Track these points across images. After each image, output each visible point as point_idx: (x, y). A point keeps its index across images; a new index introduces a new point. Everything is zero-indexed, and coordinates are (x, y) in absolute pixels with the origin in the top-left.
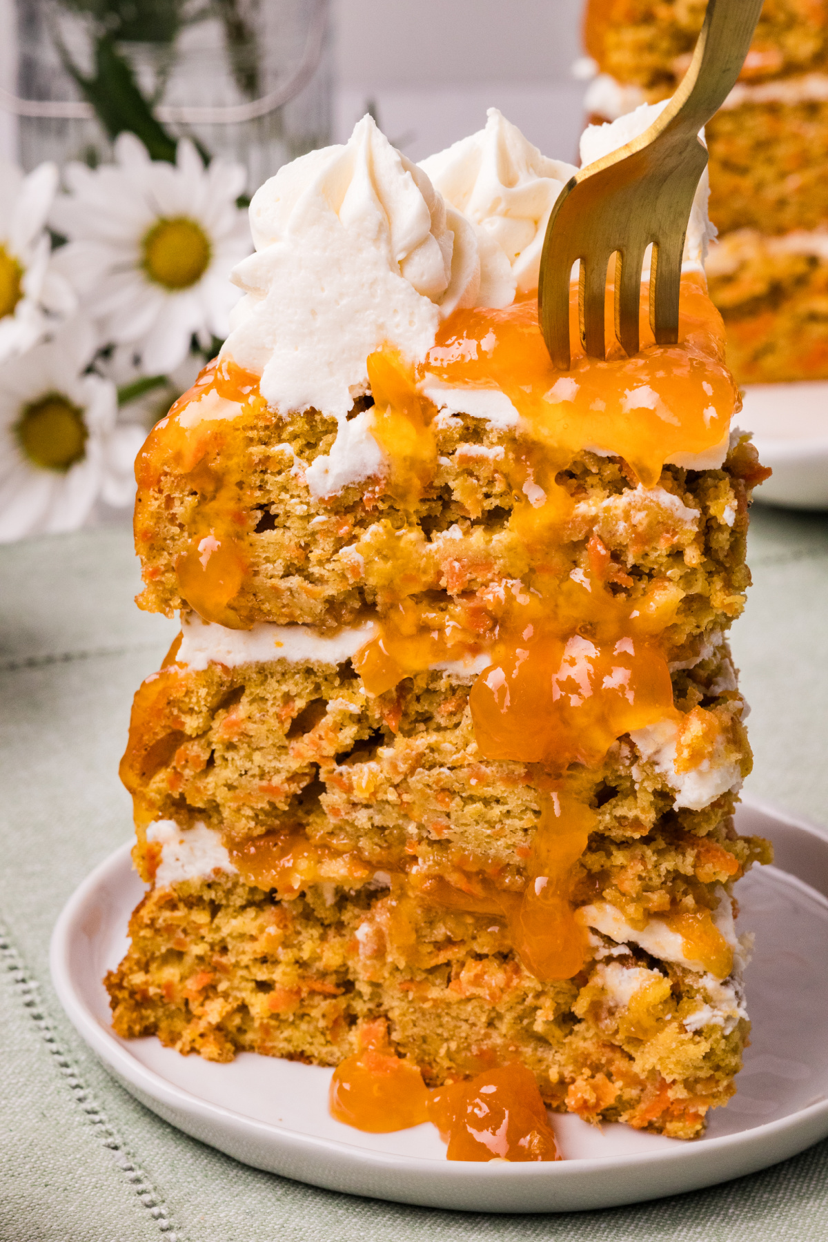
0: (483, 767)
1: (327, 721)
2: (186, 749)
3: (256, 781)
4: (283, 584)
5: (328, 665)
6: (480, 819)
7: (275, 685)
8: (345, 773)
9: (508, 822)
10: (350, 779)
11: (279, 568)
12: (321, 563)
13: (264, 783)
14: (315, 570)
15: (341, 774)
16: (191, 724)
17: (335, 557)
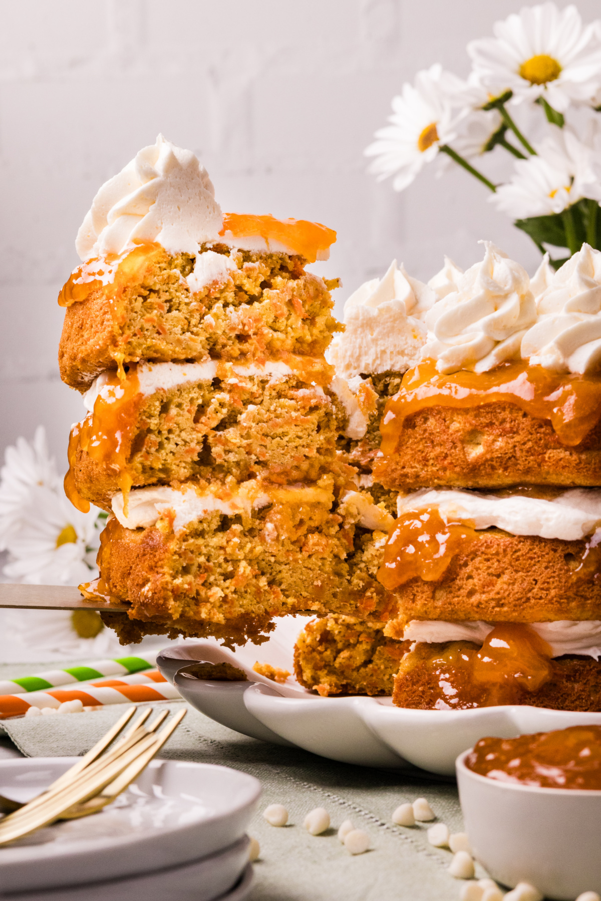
0: (277, 420)
1: (210, 409)
2: (150, 437)
3: (183, 447)
4: (183, 337)
5: (208, 380)
6: (279, 445)
7: (186, 396)
8: (222, 435)
9: (290, 444)
10: (225, 437)
11: (178, 330)
12: (195, 326)
13: (187, 448)
14: (195, 330)
15: (221, 436)
16: (153, 423)
17: (202, 321)
